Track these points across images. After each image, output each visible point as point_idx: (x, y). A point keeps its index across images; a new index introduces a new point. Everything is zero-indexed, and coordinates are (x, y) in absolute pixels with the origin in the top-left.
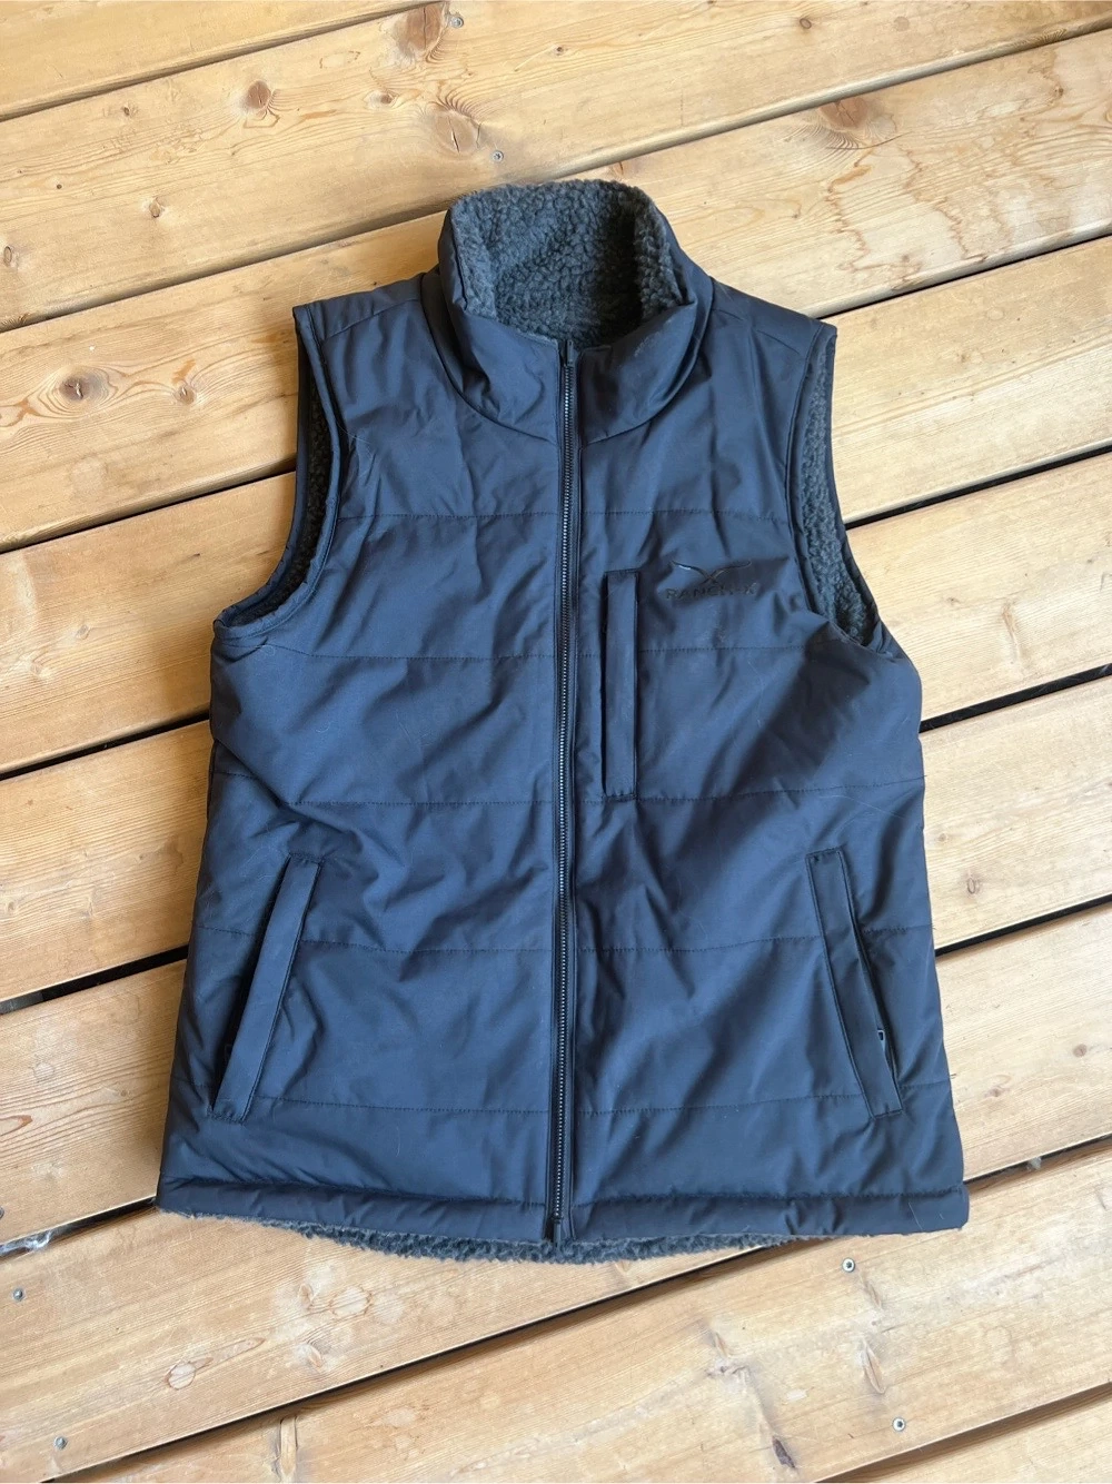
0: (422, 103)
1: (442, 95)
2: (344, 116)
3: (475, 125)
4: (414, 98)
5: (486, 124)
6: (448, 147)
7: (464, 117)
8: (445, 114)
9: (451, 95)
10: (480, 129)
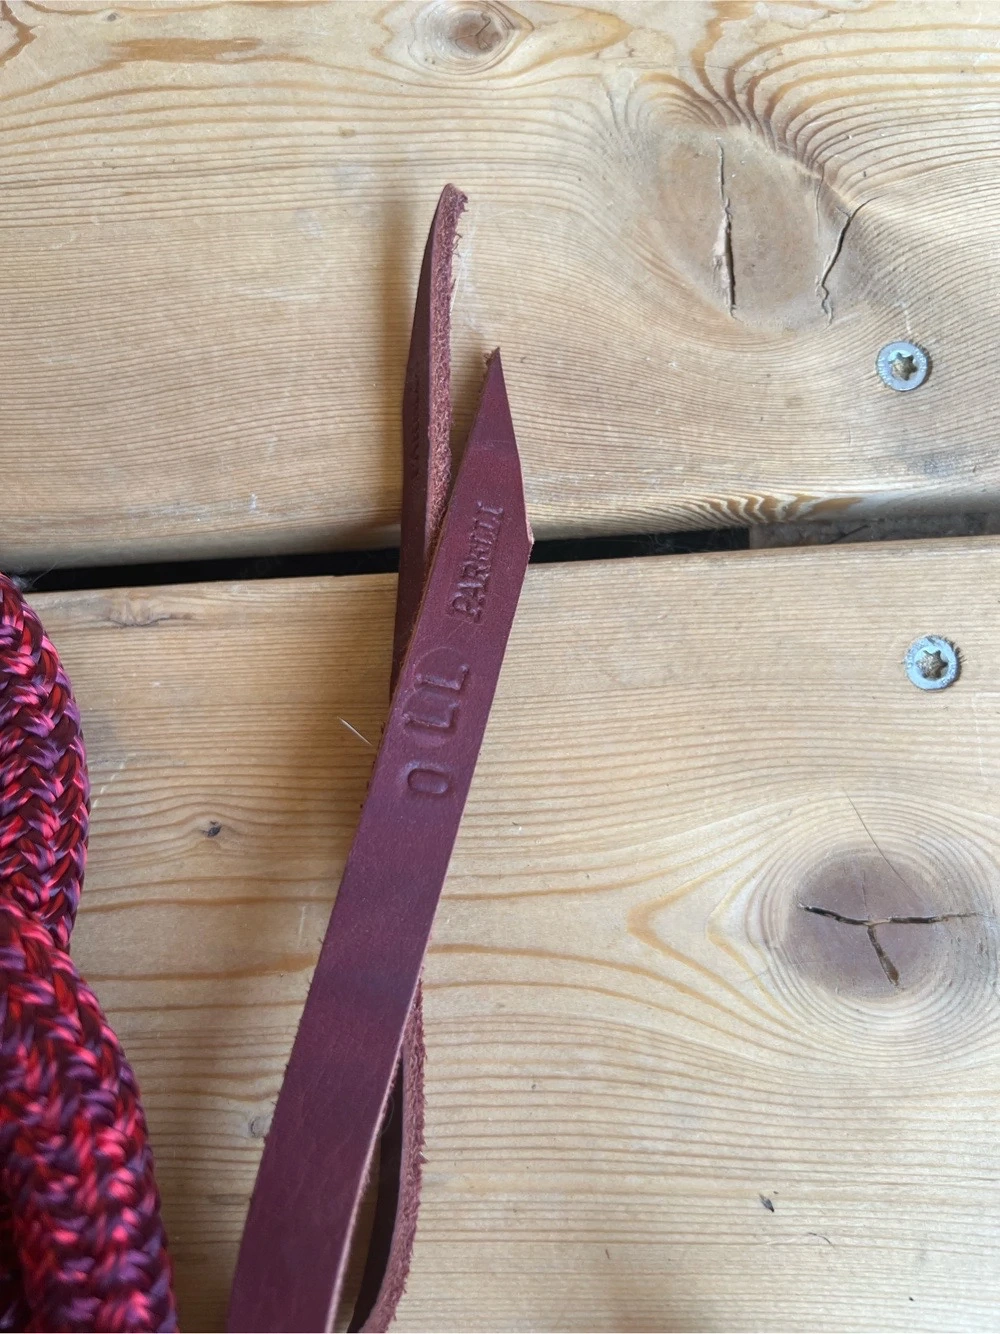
0: (622, 76)
1: (719, 57)
2: (283, 70)
3: (832, 208)
7: (789, 165)
8: (709, 137)
9: (755, 65)
10: (848, 230)
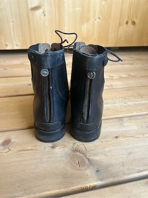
0: (66, 149)
1: (74, 147)
2: (35, 151)
3: (87, 158)
4: (64, 147)
5: (91, 158)
6: (75, 165)
7: (82, 155)
8: (75, 153)
9: (78, 148)
10: (89, 159)
